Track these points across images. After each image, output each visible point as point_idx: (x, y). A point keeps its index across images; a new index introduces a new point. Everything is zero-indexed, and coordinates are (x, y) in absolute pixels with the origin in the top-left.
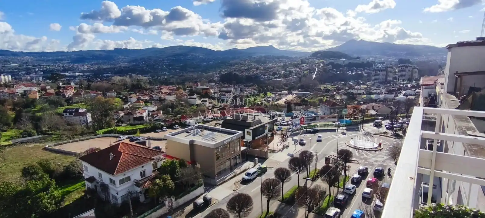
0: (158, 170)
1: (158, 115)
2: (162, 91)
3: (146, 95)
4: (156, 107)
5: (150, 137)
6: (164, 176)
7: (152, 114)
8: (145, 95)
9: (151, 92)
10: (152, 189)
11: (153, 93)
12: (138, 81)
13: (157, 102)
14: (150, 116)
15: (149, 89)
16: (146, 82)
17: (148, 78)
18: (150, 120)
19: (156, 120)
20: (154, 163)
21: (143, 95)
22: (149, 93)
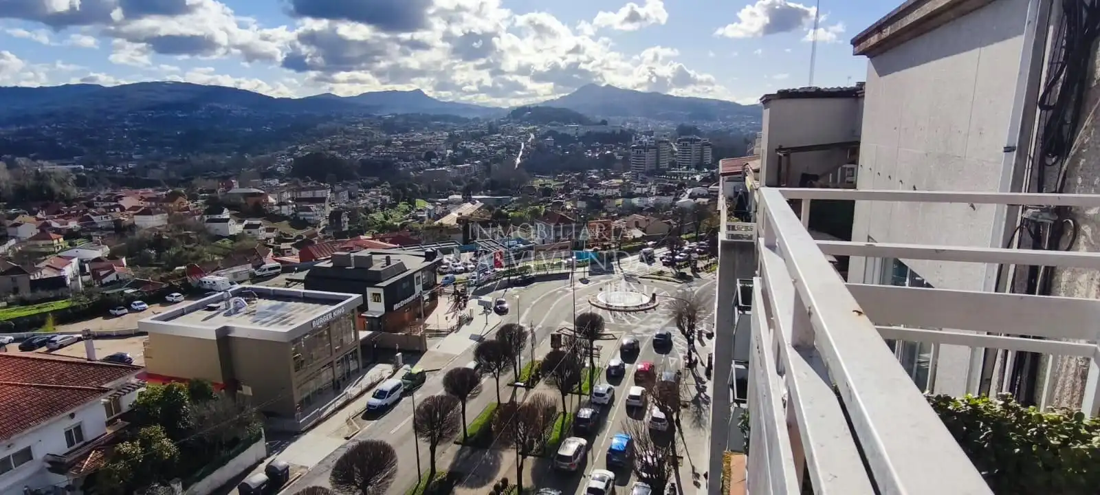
0: (123, 417)
1: (113, 271)
2: (121, 203)
3: (69, 216)
4: (107, 247)
5: (91, 330)
6: (143, 430)
7: (93, 269)
8: (66, 215)
9: (85, 208)
10: (109, 473)
11: (93, 211)
12: (39, 177)
13: (109, 234)
14: (88, 274)
15: (77, 200)
16: (65, 181)
17: (74, 170)
18: (87, 285)
19: (107, 284)
20: (110, 399)
21: (59, 217)
22: (78, 211)
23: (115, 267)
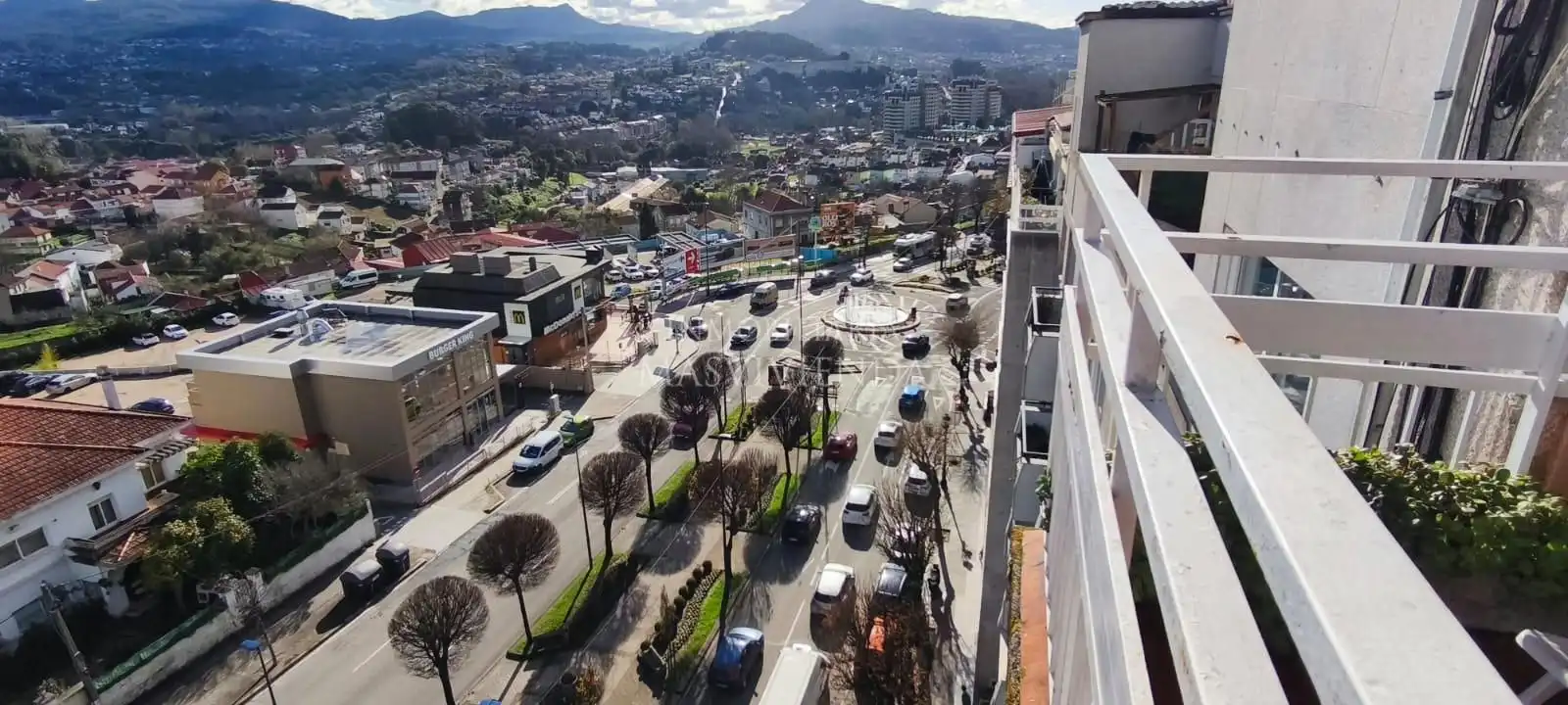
0: (171, 486)
1: (131, 282)
2: (131, 180)
3: (54, 201)
4: (117, 246)
5: (110, 367)
6: (200, 505)
7: (103, 278)
8: (50, 200)
9: (78, 188)
10: (156, 562)
11: (90, 193)
13: (118, 228)
14: (95, 286)
15: (65, 176)
16: (43, 147)
17: (54, 131)
18: (95, 302)
19: (124, 301)
20: (148, 463)
21: (40, 203)
22: (67, 193)
23: (133, 277)
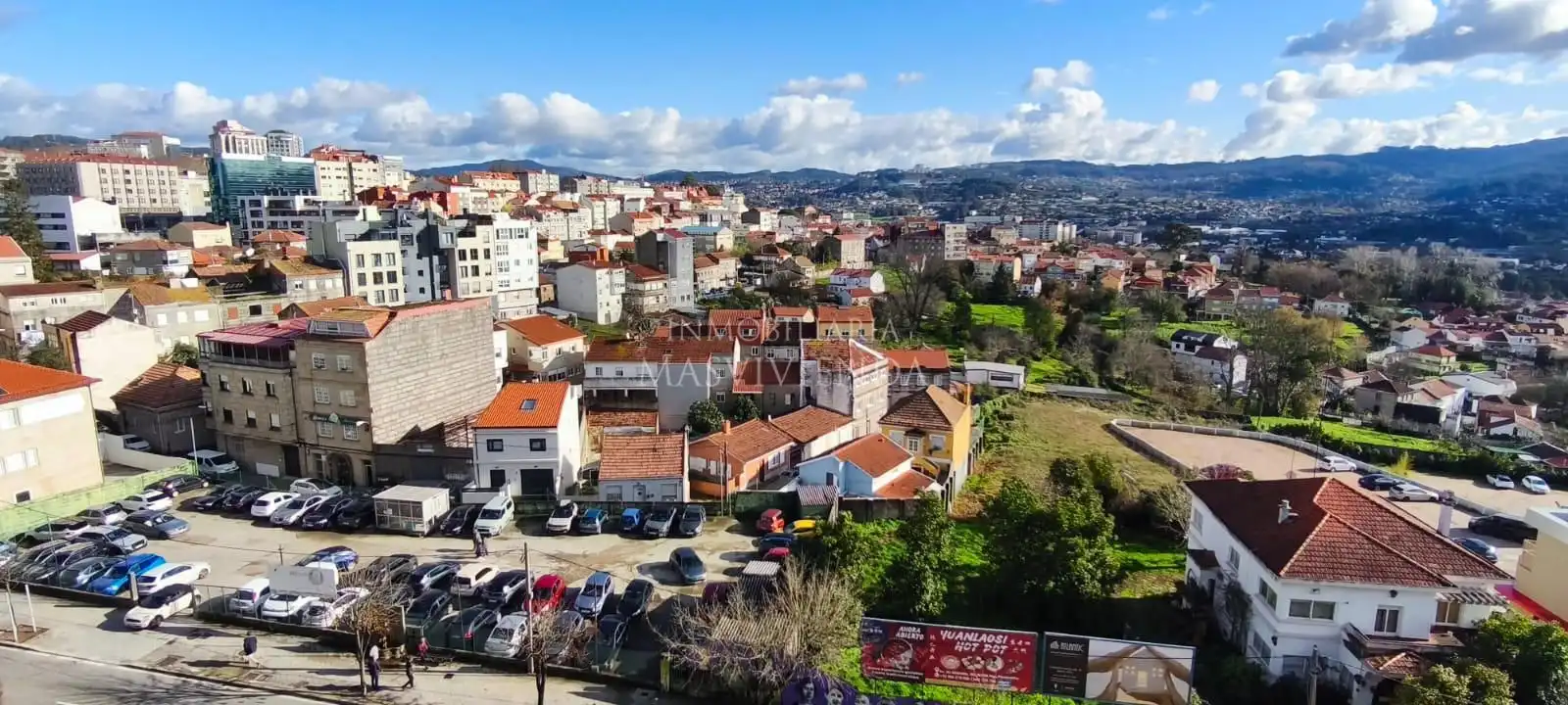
0: (1459, 633)
1: (1512, 420)
2: (1561, 321)
3: (1474, 329)
4: (1514, 383)
5: (1456, 494)
6: (1480, 667)
7: (1485, 411)
8: (1470, 327)
9: (1501, 321)
10: (1413, 695)
11: (1512, 327)
12: (1453, 270)
13: (1525, 365)
14: (1474, 415)
15: (1493, 308)
16: (1486, 279)
17: (1503, 264)
18: (1467, 430)
19: (1496, 437)
20: (1449, 599)
21: (1460, 328)
22: (1489, 324)
23: (1516, 416)
